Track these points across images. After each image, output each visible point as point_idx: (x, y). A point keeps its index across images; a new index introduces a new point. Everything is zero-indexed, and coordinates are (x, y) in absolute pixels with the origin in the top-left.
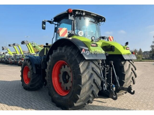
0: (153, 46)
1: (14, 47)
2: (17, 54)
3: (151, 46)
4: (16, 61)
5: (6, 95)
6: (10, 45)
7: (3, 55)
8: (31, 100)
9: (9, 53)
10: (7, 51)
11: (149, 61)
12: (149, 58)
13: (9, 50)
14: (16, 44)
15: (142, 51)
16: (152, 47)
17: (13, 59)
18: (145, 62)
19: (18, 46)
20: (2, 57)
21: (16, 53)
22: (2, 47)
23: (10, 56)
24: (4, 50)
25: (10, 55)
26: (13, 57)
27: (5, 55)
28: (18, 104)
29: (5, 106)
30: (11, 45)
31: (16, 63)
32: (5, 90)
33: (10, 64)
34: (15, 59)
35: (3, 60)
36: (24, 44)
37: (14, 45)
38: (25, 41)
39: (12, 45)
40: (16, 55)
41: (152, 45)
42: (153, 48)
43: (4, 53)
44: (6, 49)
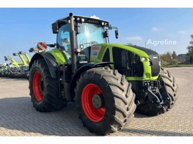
0: (190, 47)
1: (20, 56)
2: (25, 64)
3: (187, 48)
4: (23, 73)
5: (27, 118)
6: (14, 55)
7: (6, 67)
8: (62, 124)
9: (13, 65)
10: (10, 62)
11: (188, 66)
12: (185, 62)
13: (13, 60)
14: (22, 53)
15: (176, 54)
16: (189, 49)
17: (19, 71)
18: (182, 67)
19: (25, 55)
20: (5, 69)
21: (22, 63)
22: (5, 57)
23: (15, 68)
24: (7, 60)
25: (15, 66)
26: (19, 68)
27: (9, 67)
28: (47, 130)
29: (32, 134)
30: (16, 54)
31: (24, 76)
32: (23, 111)
33: (17, 78)
34: (23, 71)
35: (6, 73)
36: (32, 52)
37: (20, 53)
38: (34, 49)
39: (18, 54)
40: (24, 67)
41: (188, 46)
42: (191, 50)
43: (7, 65)
44: (9, 59)
